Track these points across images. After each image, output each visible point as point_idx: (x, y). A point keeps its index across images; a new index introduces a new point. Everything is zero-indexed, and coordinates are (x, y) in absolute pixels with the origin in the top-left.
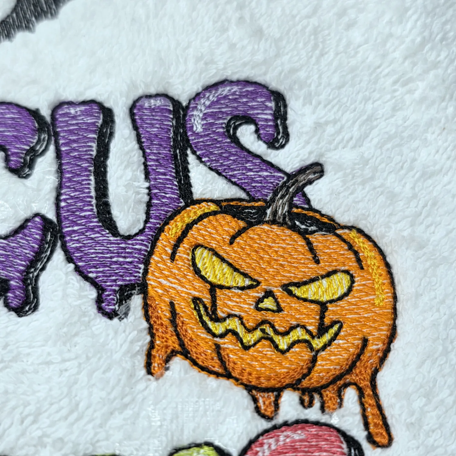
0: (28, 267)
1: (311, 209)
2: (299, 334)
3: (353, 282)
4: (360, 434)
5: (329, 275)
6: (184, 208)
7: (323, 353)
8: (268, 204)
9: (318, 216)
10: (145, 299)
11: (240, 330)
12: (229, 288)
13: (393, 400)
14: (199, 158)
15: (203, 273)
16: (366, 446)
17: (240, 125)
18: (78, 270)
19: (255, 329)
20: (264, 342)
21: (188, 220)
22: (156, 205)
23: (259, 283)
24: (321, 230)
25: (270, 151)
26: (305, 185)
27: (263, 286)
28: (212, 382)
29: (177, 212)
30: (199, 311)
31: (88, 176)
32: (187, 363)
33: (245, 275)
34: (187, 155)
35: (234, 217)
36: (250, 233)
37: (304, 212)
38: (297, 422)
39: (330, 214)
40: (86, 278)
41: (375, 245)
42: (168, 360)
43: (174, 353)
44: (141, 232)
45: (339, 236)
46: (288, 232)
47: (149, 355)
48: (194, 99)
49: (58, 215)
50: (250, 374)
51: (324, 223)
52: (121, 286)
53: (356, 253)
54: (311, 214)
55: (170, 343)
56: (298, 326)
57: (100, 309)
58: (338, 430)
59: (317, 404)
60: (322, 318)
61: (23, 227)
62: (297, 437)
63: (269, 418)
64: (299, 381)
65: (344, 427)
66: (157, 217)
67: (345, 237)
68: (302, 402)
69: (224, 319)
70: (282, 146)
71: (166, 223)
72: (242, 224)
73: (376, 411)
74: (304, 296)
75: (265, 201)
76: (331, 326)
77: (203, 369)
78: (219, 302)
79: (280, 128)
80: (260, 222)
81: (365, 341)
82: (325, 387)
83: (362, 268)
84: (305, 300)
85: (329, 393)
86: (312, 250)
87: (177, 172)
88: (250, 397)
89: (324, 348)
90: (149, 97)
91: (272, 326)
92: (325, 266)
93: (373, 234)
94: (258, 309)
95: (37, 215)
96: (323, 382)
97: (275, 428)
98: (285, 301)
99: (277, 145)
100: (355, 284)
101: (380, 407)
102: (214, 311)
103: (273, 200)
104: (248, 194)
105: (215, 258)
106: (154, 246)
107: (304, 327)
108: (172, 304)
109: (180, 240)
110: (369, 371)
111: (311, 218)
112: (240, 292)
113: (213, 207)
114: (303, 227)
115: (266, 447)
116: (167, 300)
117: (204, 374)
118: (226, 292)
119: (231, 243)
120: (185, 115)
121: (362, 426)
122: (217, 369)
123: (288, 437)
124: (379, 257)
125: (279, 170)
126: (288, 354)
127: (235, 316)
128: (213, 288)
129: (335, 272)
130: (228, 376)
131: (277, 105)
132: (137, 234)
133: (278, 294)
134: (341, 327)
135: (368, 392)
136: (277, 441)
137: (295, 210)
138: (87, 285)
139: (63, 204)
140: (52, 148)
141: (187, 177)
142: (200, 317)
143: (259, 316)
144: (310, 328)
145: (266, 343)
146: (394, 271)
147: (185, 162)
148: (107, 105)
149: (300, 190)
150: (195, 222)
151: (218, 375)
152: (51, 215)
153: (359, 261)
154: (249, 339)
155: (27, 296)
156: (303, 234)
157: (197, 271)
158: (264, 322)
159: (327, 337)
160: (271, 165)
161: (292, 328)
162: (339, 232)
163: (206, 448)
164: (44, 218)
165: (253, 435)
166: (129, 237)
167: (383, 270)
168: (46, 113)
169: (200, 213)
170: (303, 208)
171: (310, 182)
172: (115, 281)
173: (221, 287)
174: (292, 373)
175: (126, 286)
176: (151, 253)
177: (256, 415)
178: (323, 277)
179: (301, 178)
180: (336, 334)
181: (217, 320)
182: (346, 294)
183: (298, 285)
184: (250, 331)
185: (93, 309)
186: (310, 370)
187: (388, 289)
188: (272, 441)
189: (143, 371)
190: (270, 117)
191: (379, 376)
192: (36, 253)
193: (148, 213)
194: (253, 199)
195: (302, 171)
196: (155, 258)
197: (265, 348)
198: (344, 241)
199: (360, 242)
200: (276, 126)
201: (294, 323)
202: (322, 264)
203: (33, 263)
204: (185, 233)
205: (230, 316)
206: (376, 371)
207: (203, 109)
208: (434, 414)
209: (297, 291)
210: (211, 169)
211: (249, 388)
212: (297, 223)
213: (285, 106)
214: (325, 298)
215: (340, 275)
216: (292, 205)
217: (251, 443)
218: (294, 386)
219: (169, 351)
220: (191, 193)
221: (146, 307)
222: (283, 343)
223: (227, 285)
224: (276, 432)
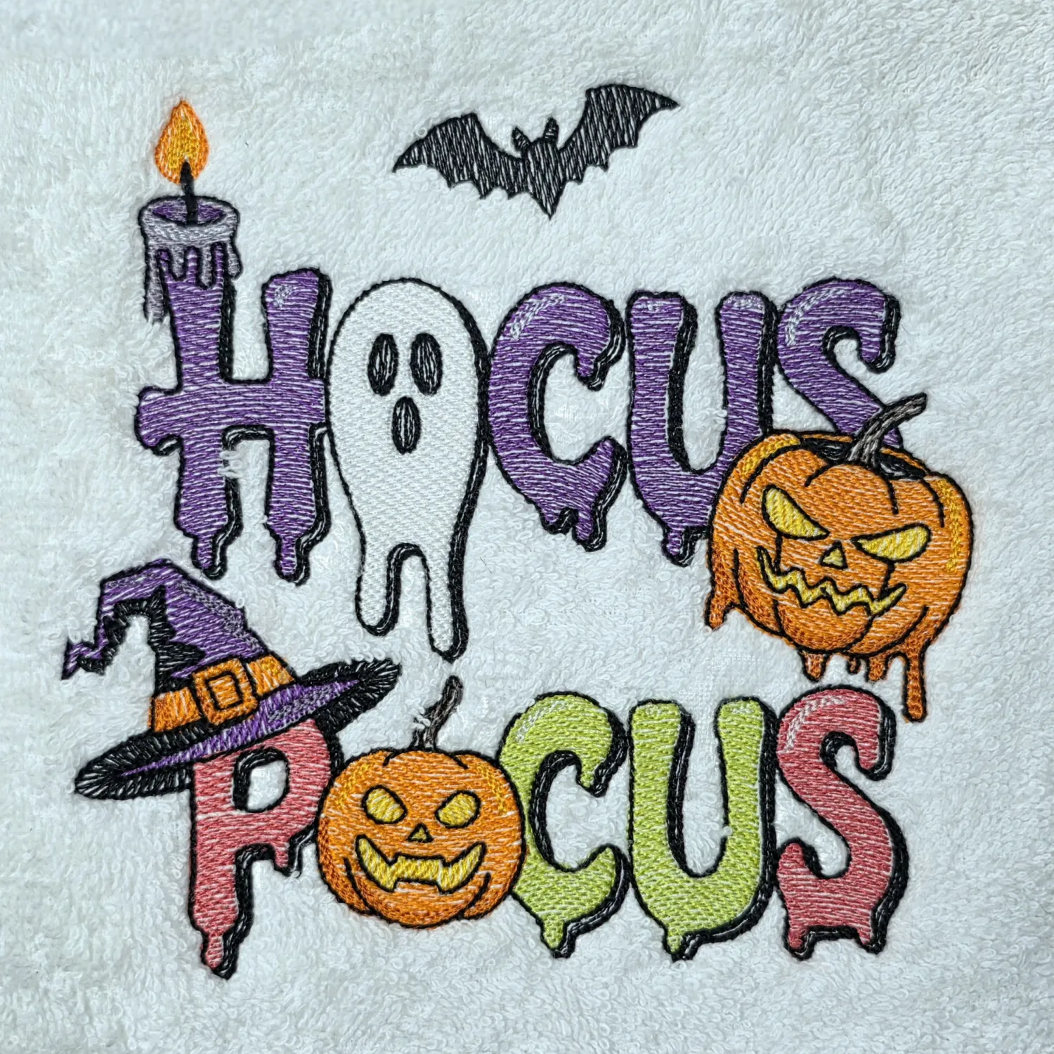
0: (597, 498)
1: (902, 450)
2: (860, 595)
3: (929, 539)
4: (897, 707)
5: (906, 528)
6: (761, 439)
7: (879, 619)
8: (855, 439)
9: (907, 459)
10: (710, 545)
11: (800, 586)
12: (796, 538)
13: (936, 680)
14: (786, 378)
15: (772, 518)
16: (900, 718)
17: (841, 338)
18: (647, 507)
19: (816, 586)
20: (822, 601)
21: (764, 455)
22: (731, 434)
23: (828, 533)
24: (907, 476)
25: (869, 374)
26: (901, 421)
27: (832, 537)
28: (766, 639)
29: (754, 443)
30: (762, 562)
31: (663, 394)
32: (744, 616)
33: (816, 524)
34: (773, 373)
35: (814, 453)
36: (829, 474)
37: (894, 454)
38: (841, 687)
39: (922, 458)
40: (653, 515)
41: (964, 498)
42: (726, 612)
43: (732, 606)
44: (712, 467)
45: (927, 485)
46: (870, 475)
47: (709, 603)
48: (791, 301)
49: (629, 439)
50: (803, 634)
51: (914, 468)
52: (686, 528)
53: (940, 506)
54: (900, 456)
55: (729, 594)
56: (860, 586)
57: (665, 550)
58: (878, 699)
59: (863, 670)
60: (887, 578)
61: (593, 451)
62: (837, 702)
63: (812, 679)
64: (850, 645)
65: (884, 697)
66: (729, 450)
67: (932, 486)
68: (848, 666)
69: (786, 573)
70: (884, 369)
71: (740, 457)
72: (822, 463)
73: (917, 684)
74: (873, 551)
75: (852, 436)
76: (894, 589)
77: (759, 624)
78: (783, 554)
79: (887, 345)
80: (843, 461)
81: (925, 609)
82: (874, 654)
83: (942, 525)
84: (874, 556)
85: (877, 661)
86: (893, 499)
87: (759, 394)
88: (799, 658)
89: (881, 614)
90: (739, 294)
91: (834, 584)
92: (903, 519)
93: (964, 486)
94: (822, 564)
95: (607, 438)
96: (874, 650)
97: (818, 690)
98: (853, 557)
99: (879, 366)
100: (931, 543)
101: (922, 682)
102: (778, 562)
103: (861, 435)
104: (834, 425)
105: (786, 502)
106: (724, 483)
107: (866, 587)
108: (736, 552)
109: (752, 478)
110: (921, 643)
111: (901, 461)
112: (806, 543)
113: (793, 441)
114: (889, 471)
115: (807, 707)
116: (732, 548)
117: (758, 631)
118: (792, 542)
119: (807, 484)
120: (778, 321)
121: (900, 699)
122: (771, 626)
123: (828, 700)
124: (964, 513)
125: (876, 400)
126: (844, 617)
127: (797, 569)
128: (781, 536)
129: (912, 526)
130: (781, 633)
131: (888, 315)
132: (708, 469)
133: (847, 548)
134: (904, 592)
135: (915, 663)
136: (819, 703)
137: (884, 450)
138: (654, 524)
139: (634, 427)
140: (626, 355)
141: (770, 401)
142: (763, 568)
143: (821, 572)
144: (871, 589)
145: (825, 602)
146: (977, 532)
147: (771, 383)
148: (690, 301)
149: (895, 426)
150: (771, 457)
151: (772, 632)
152: (621, 440)
153: (941, 516)
154: (807, 596)
155: (595, 529)
156: (887, 479)
157: (766, 516)
158: (826, 579)
159: (887, 601)
160: (868, 393)
161: (855, 588)
162: (927, 479)
163: (752, 703)
164: (614, 442)
165: (797, 696)
166: (701, 472)
167: (964, 529)
168: (620, 305)
169: (777, 446)
170: (893, 449)
171: (908, 417)
172: (681, 521)
173: (788, 536)
174: (844, 637)
175: (692, 528)
176: (720, 491)
177: (803, 676)
178: (898, 530)
179: (899, 409)
180: (898, 598)
181: (779, 573)
182: (917, 555)
183: (870, 538)
184: (810, 587)
185: (658, 551)
186: (863, 635)
187: (964, 552)
188: (813, 703)
189: (702, 624)
190: (876, 331)
191: (931, 648)
192: (605, 483)
193: (722, 444)
194: (838, 432)
195: (902, 402)
196: (724, 498)
197: (822, 609)
198: (932, 491)
199: (947, 492)
200: (882, 342)
201: (856, 582)
202: (900, 515)
203: (601, 494)
204: (759, 469)
205: (792, 569)
206: (928, 643)
207: (801, 314)
208: (972, 699)
209: (867, 546)
210: (797, 392)
211: (800, 648)
212: (883, 466)
213: (899, 316)
214: (895, 556)
215: (917, 530)
216: (882, 443)
217: (795, 701)
218: (843, 651)
219: (728, 602)
220: (772, 420)
221: (710, 552)
222: (841, 603)
223: (794, 533)
224: (819, 695)
